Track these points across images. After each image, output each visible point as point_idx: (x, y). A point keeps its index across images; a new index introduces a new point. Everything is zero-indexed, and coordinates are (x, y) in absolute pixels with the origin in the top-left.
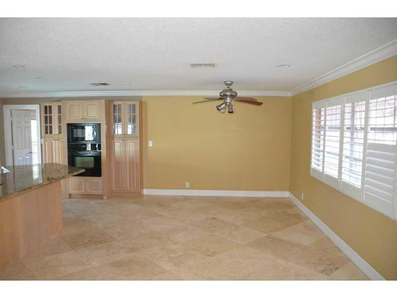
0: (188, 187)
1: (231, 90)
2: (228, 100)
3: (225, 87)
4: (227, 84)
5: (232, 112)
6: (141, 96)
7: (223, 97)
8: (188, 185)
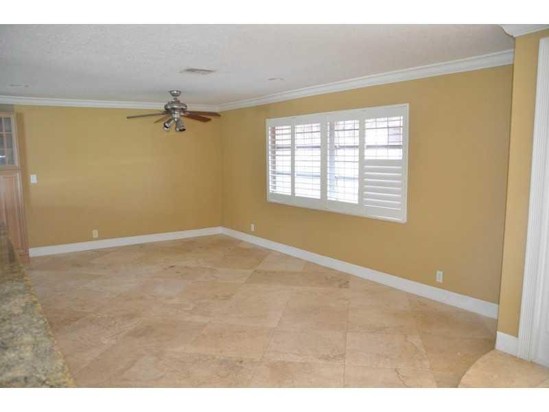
0: (97, 236)
1: (178, 102)
2: (176, 115)
3: (171, 99)
4: (174, 95)
5: (184, 130)
6: (13, 105)
7: (168, 111)
8: (95, 233)
